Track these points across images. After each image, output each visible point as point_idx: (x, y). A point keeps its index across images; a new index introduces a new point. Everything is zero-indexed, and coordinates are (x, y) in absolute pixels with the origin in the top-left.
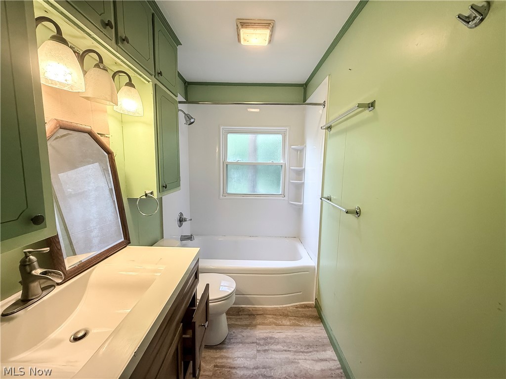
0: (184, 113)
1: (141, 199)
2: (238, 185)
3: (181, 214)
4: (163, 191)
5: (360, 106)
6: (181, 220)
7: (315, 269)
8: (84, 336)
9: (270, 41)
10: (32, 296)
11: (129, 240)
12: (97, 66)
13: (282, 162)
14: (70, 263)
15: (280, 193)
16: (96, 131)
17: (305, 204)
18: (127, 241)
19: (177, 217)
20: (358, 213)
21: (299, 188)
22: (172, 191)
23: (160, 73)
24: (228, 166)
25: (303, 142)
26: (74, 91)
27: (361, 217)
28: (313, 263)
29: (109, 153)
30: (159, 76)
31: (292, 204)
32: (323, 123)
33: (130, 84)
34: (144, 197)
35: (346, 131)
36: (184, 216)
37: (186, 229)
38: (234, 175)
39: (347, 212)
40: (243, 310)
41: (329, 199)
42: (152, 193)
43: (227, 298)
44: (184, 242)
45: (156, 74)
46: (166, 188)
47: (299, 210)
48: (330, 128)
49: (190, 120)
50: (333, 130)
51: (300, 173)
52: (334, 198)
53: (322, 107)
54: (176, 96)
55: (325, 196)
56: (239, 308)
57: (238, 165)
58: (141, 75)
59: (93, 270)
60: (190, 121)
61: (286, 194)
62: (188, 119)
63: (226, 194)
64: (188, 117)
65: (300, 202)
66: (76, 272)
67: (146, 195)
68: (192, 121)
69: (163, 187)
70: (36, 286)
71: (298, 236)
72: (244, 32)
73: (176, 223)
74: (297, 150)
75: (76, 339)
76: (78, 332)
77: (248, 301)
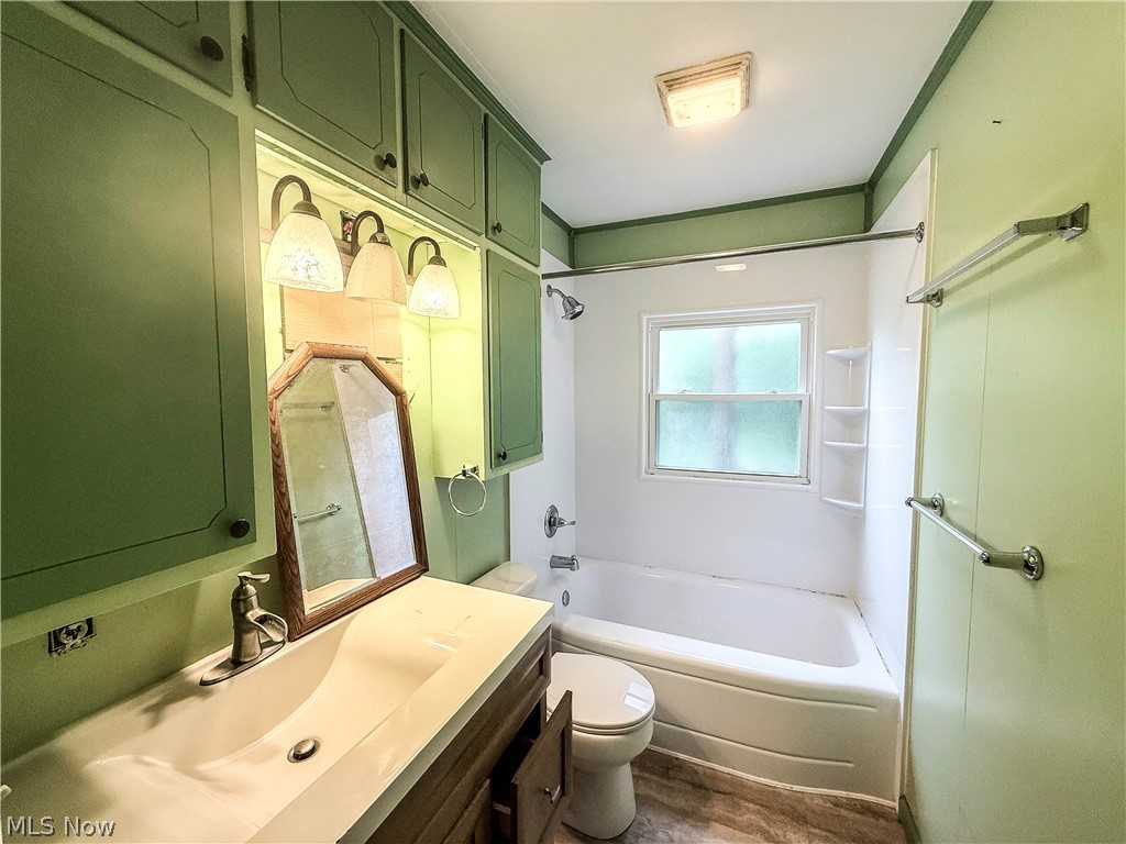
0: (563, 295)
1: (456, 481)
2: (684, 448)
3: (554, 509)
4: (499, 465)
5: (1023, 228)
6: (553, 523)
7: (898, 704)
8: (313, 751)
9: (747, 102)
10: (246, 656)
11: (426, 564)
12: (373, 238)
13: (801, 390)
14: (314, 601)
15: (798, 473)
16: (374, 355)
17: (870, 507)
18: (422, 567)
19: (544, 515)
20: (1032, 569)
21: (853, 463)
22: (522, 463)
23: (497, 228)
24: (661, 403)
25: (863, 335)
26: (332, 291)
27: (1043, 583)
28: (893, 686)
29: (398, 394)
30: (494, 233)
31: (831, 504)
32: (918, 284)
33: (438, 260)
34: (461, 477)
35: (988, 303)
36: (561, 515)
37: (564, 542)
38: (673, 424)
39: (988, 561)
40: (680, 767)
41: (937, 506)
42: (475, 470)
43: (629, 730)
44: (559, 571)
45: (490, 231)
46: (504, 459)
47: (855, 524)
48: (937, 297)
49: (574, 307)
50: (948, 304)
51: (855, 423)
52: (955, 502)
53: (913, 240)
54: (537, 266)
55: (927, 495)
56: (671, 759)
57: (685, 401)
58: (456, 239)
59: (353, 617)
60: (574, 311)
61: (814, 476)
62: (568, 307)
63: (654, 468)
64: (570, 302)
65: (857, 500)
66: (323, 618)
67: (464, 473)
68: (578, 309)
69: (499, 457)
70: (252, 639)
71: (851, 594)
72: (676, 100)
73: (542, 529)
74: (845, 361)
75: (299, 757)
76: (303, 742)
77: (696, 748)
